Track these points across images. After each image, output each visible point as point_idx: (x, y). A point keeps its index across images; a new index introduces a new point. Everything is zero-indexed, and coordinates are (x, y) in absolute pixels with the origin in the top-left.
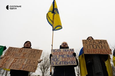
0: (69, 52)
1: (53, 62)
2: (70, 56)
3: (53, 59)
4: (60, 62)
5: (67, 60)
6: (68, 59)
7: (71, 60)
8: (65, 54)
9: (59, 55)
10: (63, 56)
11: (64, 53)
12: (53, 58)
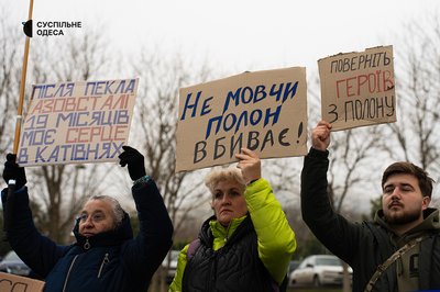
0: (111, 98)
1: (26, 149)
2: (106, 121)
3: (28, 132)
4: (57, 148)
5: (88, 137)
6: (92, 134)
7: (106, 136)
8: (90, 110)
9: (61, 115)
10: (74, 120)
11: (83, 104)
12: (32, 128)
